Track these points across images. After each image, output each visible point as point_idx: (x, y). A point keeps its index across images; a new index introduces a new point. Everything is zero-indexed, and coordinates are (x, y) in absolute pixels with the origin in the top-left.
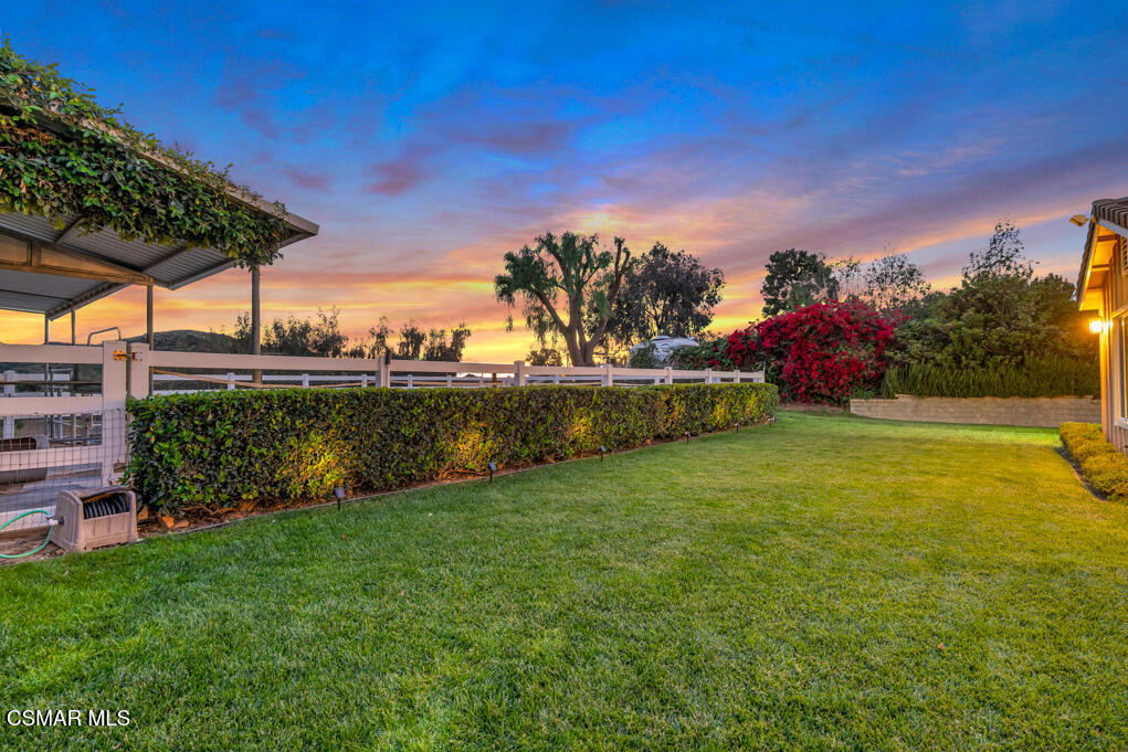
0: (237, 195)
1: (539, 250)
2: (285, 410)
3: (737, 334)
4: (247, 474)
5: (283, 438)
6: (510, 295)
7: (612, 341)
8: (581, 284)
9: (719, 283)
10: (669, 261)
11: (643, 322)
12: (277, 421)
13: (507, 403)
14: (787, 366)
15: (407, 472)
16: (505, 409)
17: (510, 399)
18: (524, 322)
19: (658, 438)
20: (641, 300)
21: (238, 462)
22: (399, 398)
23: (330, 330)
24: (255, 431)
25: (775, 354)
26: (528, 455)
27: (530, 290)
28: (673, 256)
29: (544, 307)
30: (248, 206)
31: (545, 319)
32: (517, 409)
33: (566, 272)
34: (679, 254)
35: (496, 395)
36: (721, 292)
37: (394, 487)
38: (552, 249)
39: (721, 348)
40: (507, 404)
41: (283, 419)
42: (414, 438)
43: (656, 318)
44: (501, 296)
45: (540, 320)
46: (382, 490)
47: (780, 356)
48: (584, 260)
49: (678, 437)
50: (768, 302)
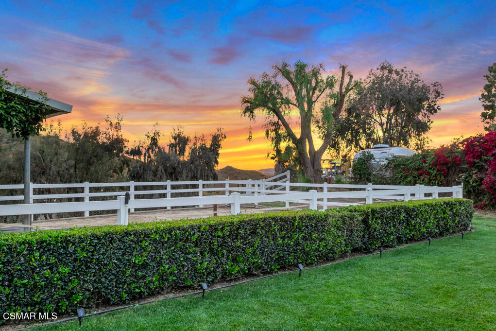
0: (12, 90)
1: (275, 76)
2: (42, 250)
3: (443, 149)
4: (13, 300)
5: (40, 271)
6: (252, 112)
7: (343, 144)
8: (311, 103)
9: (438, 94)
10: (394, 76)
11: (369, 129)
12: (35, 259)
13: (219, 232)
14: (487, 179)
15: (137, 290)
16: (219, 237)
17: (222, 229)
18: (264, 134)
19: (355, 250)
20: (368, 109)
21: (7, 291)
22: (131, 235)
23: (115, 134)
24: (20, 267)
25: (477, 167)
26: (239, 272)
27: (269, 108)
28: (397, 73)
29: (280, 122)
30: (20, 98)
31: (280, 132)
32: (229, 236)
33: (298, 94)
34: (402, 70)
35: (211, 226)
36: (440, 102)
37: (127, 302)
38: (286, 74)
39: (429, 160)
40: (220, 234)
41: (41, 257)
42: (143, 264)
43: (381, 124)
44: (245, 112)
45: (277, 133)
46: (118, 305)
47: (481, 169)
48: (314, 84)
49: (375, 250)
50: (486, 107)
